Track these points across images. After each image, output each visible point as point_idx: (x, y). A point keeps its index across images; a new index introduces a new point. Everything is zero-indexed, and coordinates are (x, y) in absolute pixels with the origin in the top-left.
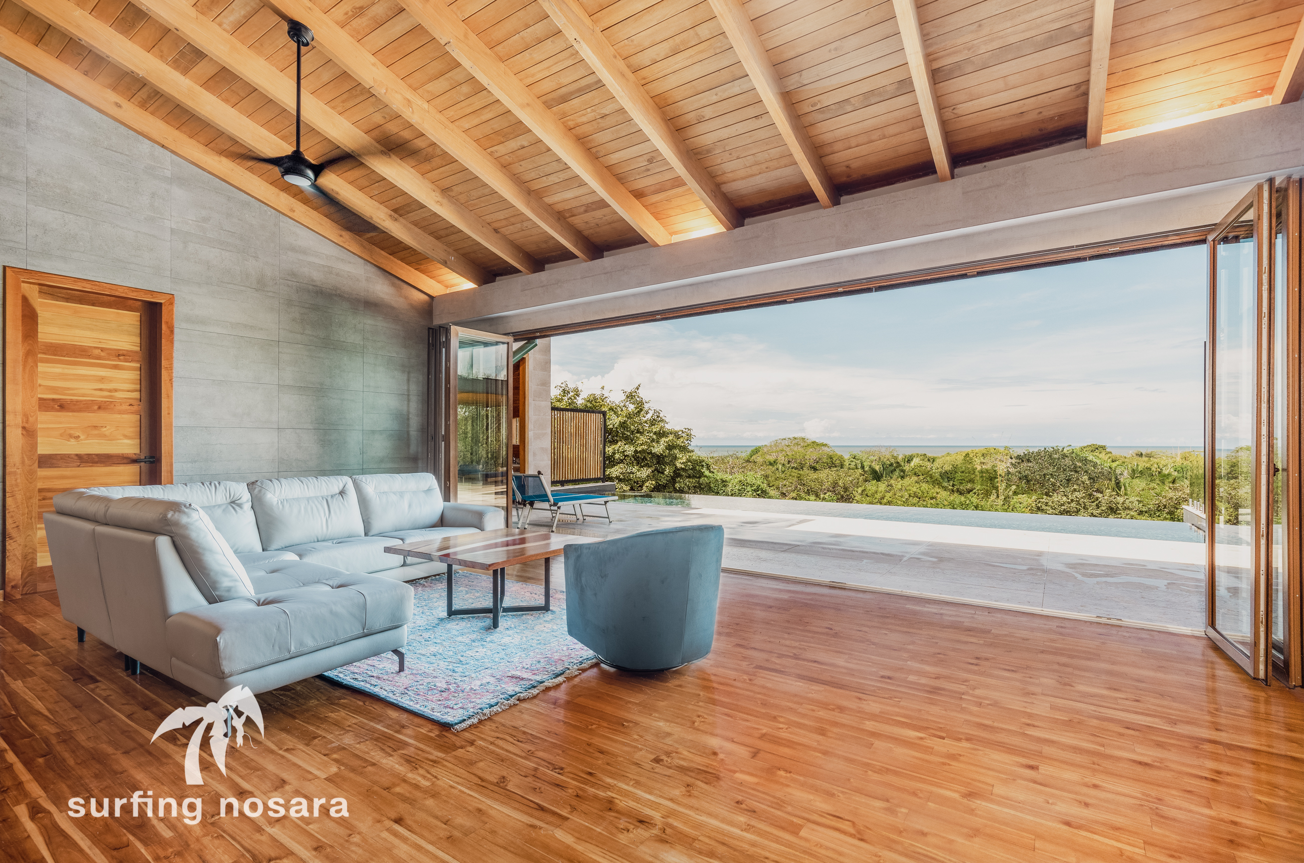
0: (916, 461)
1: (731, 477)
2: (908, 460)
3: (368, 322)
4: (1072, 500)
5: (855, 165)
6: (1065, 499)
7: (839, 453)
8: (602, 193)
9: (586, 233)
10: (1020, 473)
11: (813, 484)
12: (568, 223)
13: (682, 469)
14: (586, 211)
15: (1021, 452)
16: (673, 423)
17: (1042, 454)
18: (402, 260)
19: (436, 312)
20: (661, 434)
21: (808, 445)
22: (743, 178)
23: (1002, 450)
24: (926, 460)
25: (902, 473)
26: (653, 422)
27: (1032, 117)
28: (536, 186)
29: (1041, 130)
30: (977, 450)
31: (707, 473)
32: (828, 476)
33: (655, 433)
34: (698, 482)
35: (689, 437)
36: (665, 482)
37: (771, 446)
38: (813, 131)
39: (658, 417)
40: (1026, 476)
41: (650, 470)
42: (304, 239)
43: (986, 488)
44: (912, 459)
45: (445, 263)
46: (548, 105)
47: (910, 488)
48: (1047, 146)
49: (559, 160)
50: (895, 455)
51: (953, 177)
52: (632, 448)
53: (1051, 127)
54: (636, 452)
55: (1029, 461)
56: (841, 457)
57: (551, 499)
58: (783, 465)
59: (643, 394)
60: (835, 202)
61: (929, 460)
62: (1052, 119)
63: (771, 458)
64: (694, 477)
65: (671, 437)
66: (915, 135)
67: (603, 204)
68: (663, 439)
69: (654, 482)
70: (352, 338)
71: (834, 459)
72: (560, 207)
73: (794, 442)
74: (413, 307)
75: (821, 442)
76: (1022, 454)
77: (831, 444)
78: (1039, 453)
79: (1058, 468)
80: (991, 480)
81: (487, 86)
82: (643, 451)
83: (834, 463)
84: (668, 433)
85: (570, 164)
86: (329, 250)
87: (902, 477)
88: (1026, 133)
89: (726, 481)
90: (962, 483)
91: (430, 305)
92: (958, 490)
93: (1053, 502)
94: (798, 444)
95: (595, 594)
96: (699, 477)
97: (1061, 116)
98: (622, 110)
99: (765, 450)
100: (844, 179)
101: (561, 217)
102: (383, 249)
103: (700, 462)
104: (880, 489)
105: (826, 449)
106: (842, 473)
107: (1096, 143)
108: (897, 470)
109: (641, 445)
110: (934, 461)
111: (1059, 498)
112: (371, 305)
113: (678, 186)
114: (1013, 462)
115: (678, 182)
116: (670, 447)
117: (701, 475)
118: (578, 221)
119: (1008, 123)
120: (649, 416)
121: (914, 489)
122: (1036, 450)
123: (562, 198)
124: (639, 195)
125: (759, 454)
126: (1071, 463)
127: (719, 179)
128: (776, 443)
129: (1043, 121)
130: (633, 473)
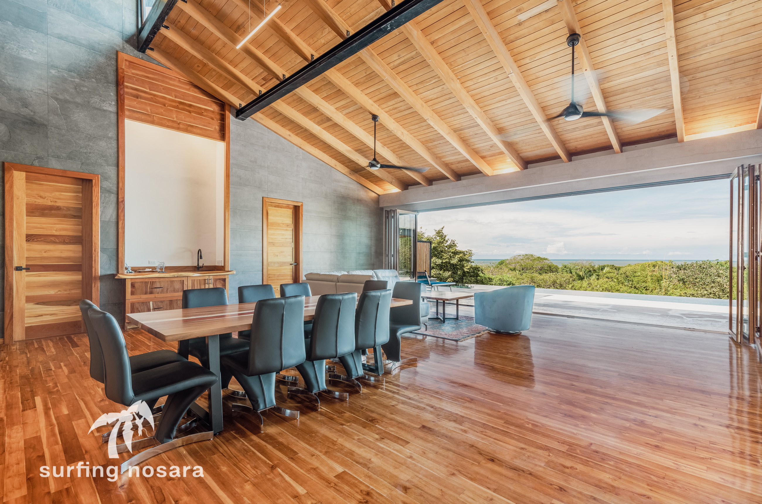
0: (606, 269)
1: (494, 277)
2: (602, 269)
3: (358, 208)
4: (711, 293)
5: (579, 146)
6: (706, 292)
7: (555, 264)
8: (468, 157)
9: (455, 170)
10: (678, 277)
11: (540, 282)
12: (449, 167)
13: (467, 272)
14: (458, 163)
15: (680, 264)
16: (460, 247)
17: (694, 265)
18: (370, 181)
19: (381, 202)
20: (455, 253)
21: (535, 259)
22: (530, 151)
23: (667, 262)
24: (614, 268)
25: (597, 277)
26: (450, 247)
27: (655, 131)
28: (439, 155)
29: (659, 135)
30: (650, 263)
31: (481, 275)
32: (550, 277)
33: (452, 253)
34: (476, 279)
35: (471, 254)
36: (458, 279)
37: (511, 260)
38: (561, 137)
39: (453, 244)
40: (682, 279)
41: (450, 273)
42: (340, 177)
43: (655, 286)
44: (604, 268)
45: (391, 183)
46: (455, 131)
47: (603, 285)
48: (662, 140)
49: (453, 147)
50: (593, 265)
51: (622, 152)
52: (441, 261)
53: (663, 134)
54: (442, 262)
55: (685, 269)
56: (557, 266)
57: (430, 283)
58: (520, 271)
59: (445, 232)
60: (570, 160)
61: (616, 269)
62: (663, 131)
63: (512, 267)
64: (474, 276)
65: (461, 255)
66: (605, 137)
67: (467, 160)
68: (457, 256)
69: (452, 279)
70: (353, 215)
71: (552, 268)
72: (447, 162)
73: (526, 257)
74: (372, 200)
75: (544, 257)
76: (680, 265)
77: (550, 258)
78: (692, 265)
79: (706, 274)
80: (658, 281)
81: (433, 126)
82: (446, 262)
83: (551, 269)
84: (459, 253)
85: (457, 148)
86: (345, 179)
87: (598, 279)
88: (653, 136)
89: (491, 279)
90: (639, 283)
91: (378, 199)
92: (635, 287)
93: (697, 294)
94: (528, 259)
95: (490, 308)
96: (477, 277)
97: (667, 131)
98: (485, 132)
99: (508, 262)
100: (574, 151)
101: (447, 165)
102: (363, 177)
103: (477, 269)
104: (583, 286)
105: (547, 261)
106: (559, 275)
107: (682, 141)
108: (594, 275)
109: (445, 259)
110: (619, 269)
111: (702, 291)
112: (359, 201)
113: (501, 154)
114: (675, 270)
115: (502, 153)
116: (461, 260)
117: (478, 275)
118: (454, 167)
119: (645, 133)
120: (448, 243)
121: (606, 286)
122: (690, 263)
123: (450, 159)
124: (483, 157)
125: (504, 264)
126: (715, 271)
127: (519, 152)
128: (515, 258)
129: (660, 132)
130: (440, 274)
